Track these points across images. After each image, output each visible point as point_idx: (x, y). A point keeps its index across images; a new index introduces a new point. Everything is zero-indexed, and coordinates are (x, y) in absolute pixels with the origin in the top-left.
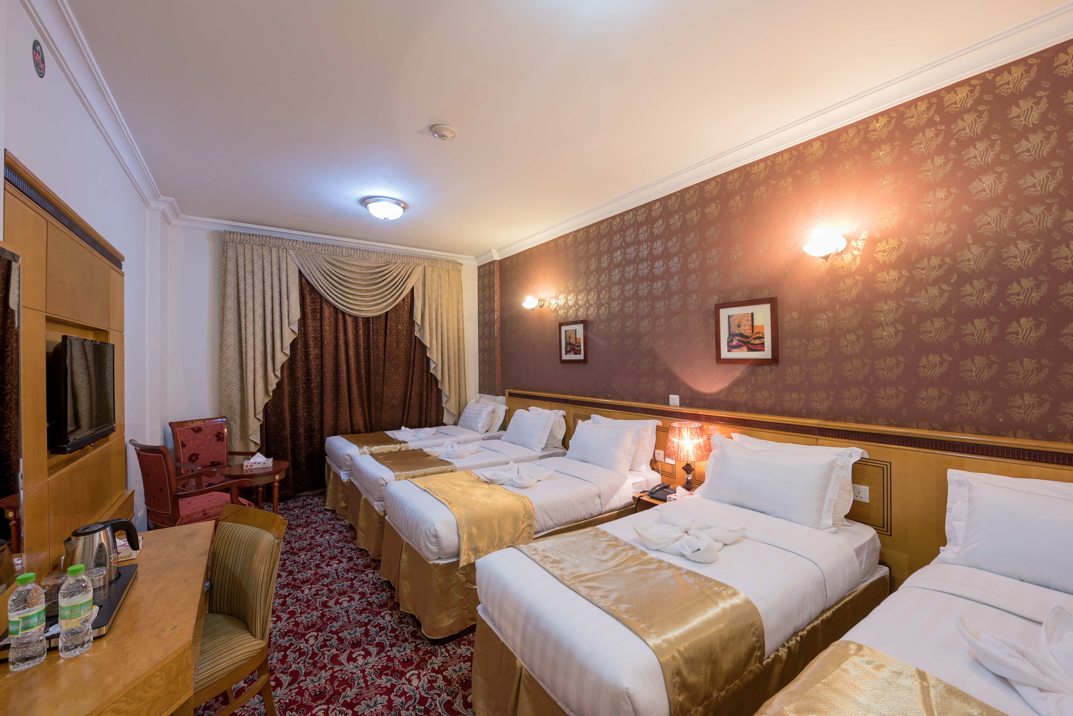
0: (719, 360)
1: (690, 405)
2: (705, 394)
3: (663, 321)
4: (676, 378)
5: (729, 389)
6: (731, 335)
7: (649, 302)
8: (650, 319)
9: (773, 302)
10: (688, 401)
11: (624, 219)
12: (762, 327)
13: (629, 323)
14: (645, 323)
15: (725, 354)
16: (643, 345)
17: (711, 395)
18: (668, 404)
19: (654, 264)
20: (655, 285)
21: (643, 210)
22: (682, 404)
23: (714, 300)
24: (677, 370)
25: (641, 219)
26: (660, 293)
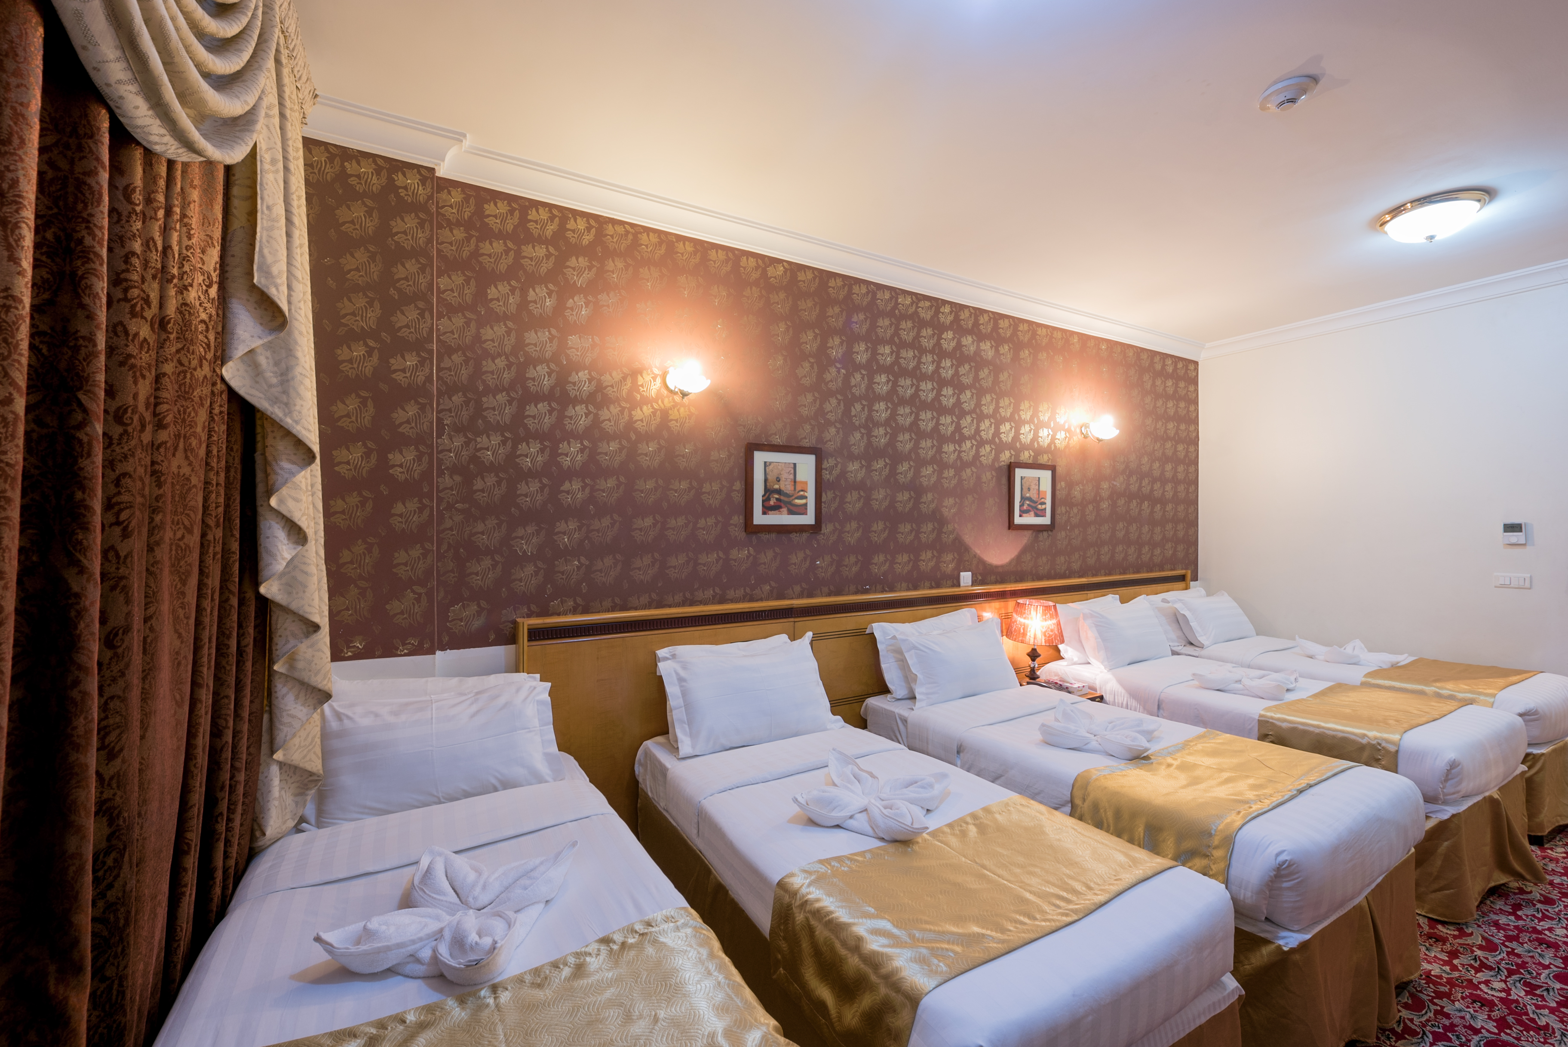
0: (1011, 525)
1: (983, 583)
2: (997, 567)
3: (952, 472)
4: (967, 549)
5: (1018, 559)
6: (1023, 498)
7: (935, 442)
8: (935, 466)
9: (1053, 469)
10: (980, 578)
11: (897, 299)
12: (1045, 492)
13: (903, 467)
14: (928, 471)
15: (1018, 520)
16: (925, 503)
17: (1002, 566)
18: (959, 585)
19: (941, 390)
20: (943, 420)
21: (928, 304)
22: (974, 583)
23: (1006, 457)
24: (968, 539)
25: (926, 315)
26: (949, 433)
